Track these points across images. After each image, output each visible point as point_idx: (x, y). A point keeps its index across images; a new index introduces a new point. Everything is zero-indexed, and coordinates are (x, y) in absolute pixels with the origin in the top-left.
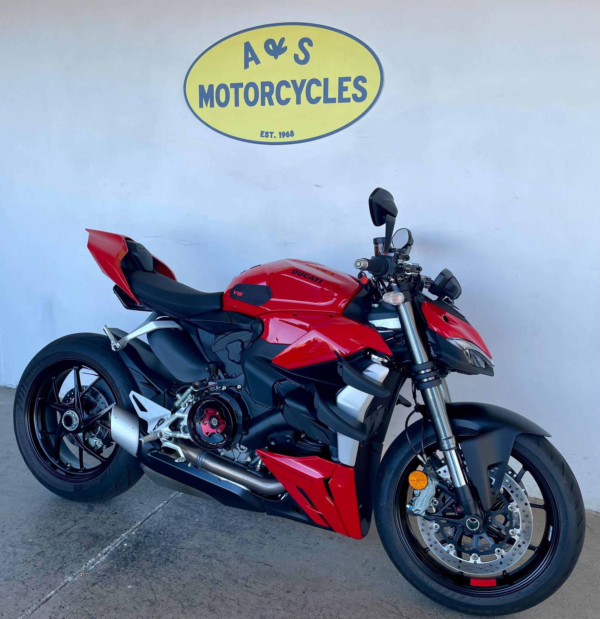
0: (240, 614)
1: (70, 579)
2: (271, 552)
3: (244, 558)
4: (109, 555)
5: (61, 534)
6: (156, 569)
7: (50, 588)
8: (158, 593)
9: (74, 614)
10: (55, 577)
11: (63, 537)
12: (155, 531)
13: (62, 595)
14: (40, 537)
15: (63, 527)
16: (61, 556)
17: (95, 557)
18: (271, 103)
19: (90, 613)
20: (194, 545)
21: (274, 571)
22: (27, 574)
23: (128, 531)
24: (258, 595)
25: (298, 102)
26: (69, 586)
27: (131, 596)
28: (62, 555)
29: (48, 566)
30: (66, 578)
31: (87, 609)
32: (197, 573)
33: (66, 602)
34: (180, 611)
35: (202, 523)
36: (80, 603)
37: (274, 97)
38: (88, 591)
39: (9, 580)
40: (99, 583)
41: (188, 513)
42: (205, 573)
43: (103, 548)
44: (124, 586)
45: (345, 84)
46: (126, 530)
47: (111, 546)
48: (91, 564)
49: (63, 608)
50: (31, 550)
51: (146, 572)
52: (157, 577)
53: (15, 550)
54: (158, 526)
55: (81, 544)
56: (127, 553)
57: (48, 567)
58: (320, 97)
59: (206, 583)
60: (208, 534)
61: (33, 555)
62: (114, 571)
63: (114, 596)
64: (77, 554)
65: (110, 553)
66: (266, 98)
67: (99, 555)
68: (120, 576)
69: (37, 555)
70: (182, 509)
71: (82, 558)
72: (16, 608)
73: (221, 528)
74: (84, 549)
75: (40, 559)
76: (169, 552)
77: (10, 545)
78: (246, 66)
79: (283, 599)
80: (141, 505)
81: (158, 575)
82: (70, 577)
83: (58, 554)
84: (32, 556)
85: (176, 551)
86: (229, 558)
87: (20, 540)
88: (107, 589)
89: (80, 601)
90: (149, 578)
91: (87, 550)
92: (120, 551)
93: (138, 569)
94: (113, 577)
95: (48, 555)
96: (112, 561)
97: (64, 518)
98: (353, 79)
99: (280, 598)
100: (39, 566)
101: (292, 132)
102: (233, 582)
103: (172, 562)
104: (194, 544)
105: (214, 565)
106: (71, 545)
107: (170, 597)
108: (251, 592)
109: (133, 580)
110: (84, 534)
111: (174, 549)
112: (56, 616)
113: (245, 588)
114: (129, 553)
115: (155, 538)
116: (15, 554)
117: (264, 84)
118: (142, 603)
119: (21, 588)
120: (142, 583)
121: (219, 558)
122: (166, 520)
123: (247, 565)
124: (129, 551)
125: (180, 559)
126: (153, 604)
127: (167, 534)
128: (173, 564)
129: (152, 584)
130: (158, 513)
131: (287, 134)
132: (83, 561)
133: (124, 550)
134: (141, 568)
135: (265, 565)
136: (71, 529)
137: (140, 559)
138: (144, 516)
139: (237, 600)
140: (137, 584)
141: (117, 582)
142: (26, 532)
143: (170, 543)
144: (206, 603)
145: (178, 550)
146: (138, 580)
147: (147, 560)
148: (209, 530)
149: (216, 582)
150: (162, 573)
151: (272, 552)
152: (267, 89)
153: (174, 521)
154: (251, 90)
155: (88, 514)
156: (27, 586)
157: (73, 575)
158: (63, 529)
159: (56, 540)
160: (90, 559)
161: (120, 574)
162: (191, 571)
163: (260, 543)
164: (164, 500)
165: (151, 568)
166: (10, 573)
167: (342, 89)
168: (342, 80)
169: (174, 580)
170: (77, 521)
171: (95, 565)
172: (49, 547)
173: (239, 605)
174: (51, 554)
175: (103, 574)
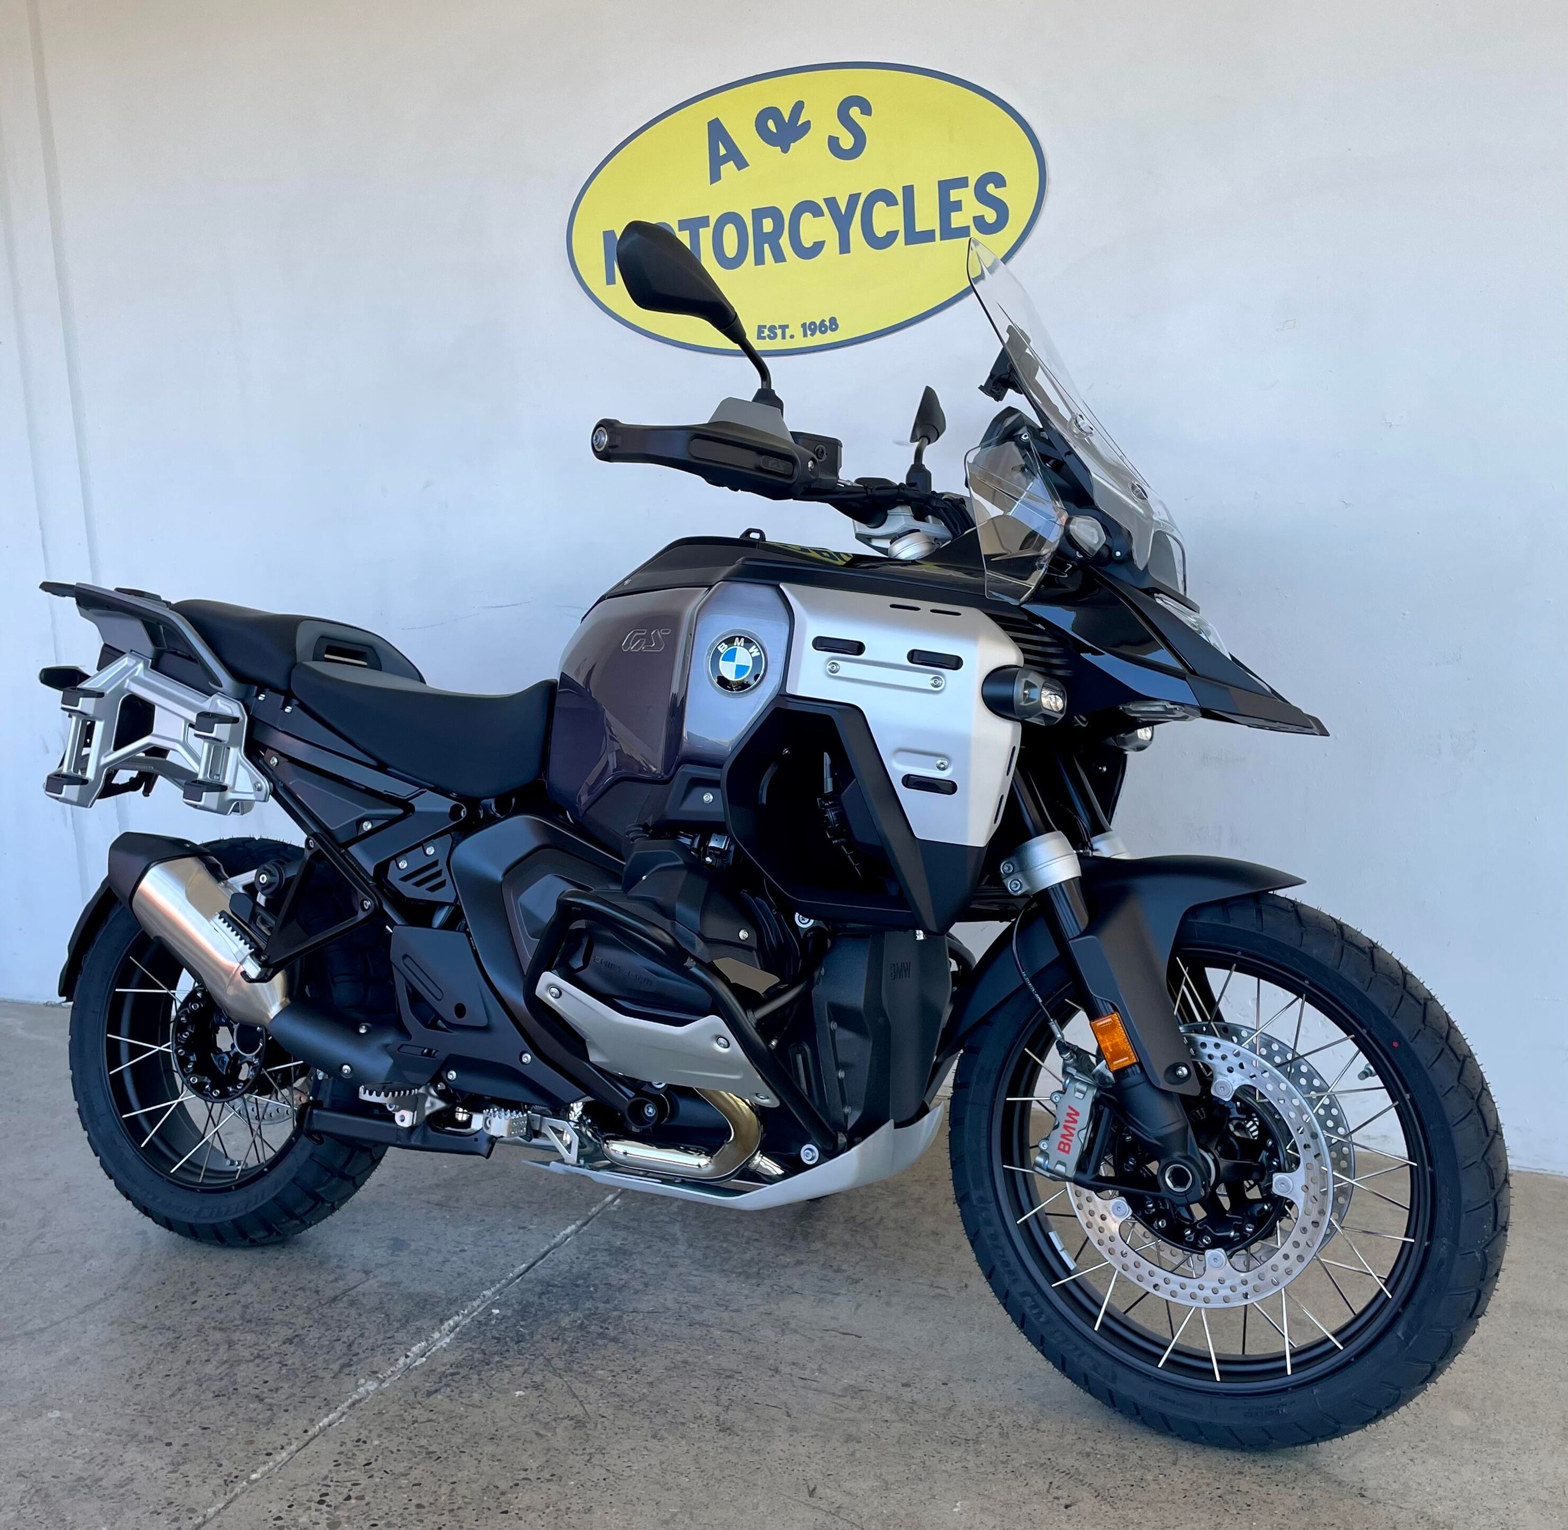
0: (795, 1434)
1: (372, 1386)
2: (853, 1309)
3: (788, 1323)
4: (458, 1333)
5: (335, 1299)
6: (577, 1355)
7: (326, 1405)
8: (589, 1403)
9: (392, 1452)
10: (335, 1384)
11: (341, 1305)
12: (564, 1281)
13: (359, 1418)
14: (287, 1307)
15: (338, 1285)
16: (344, 1342)
17: (427, 1340)
18: (779, 257)
19: (431, 1449)
20: (663, 1304)
21: (866, 1346)
22: (266, 1382)
23: (498, 1285)
24: (834, 1394)
25: (845, 247)
26: (372, 1399)
27: (525, 1412)
28: (344, 1339)
29: (315, 1362)
30: (362, 1385)
31: (424, 1442)
32: (679, 1358)
33: (370, 1431)
34: (649, 1435)
35: (676, 1260)
36: (404, 1431)
37: (785, 241)
38: (419, 1406)
39: (224, 1395)
40: (442, 1390)
41: (638, 1241)
42: (699, 1358)
43: (442, 1322)
44: (506, 1391)
45: (955, 195)
46: (493, 1283)
47: (461, 1317)
48: (417, 1355)
49: (365, 1442)
50: (269, 1335)
51: (553, 1362)
52: (581, 1370)
53: (228, 1336)
54: (569, 1271)
55: (387, 1315)
56: (502, 1327)
57: (315, 1365)
58: (897, 232)
59: (704, 1378)
60: (696, 1281)
61: (276, 1345)
62: (477, 1364)
63: (484, 1413)
64: (381, 1336)
65: (461, 1331)
66: (766, 246)
67: (436, 1335)
68: (493, 1372)
69: (284, 1343)
70: (623, 1234)
71: (395, 1343)
72: (251, 1448)
73: (726, 1267)
74: (397, 1325)
75: (292, 1350)
76: (604, 1321)
77: (214, 1328)
78: (715, 176)
79: (896, 1399)
80: (521, 1231)
81: (585, 1368)
82: (370, 1383)
83: (335, 1338)
84: (273, 1346)
85: (620, 1317)
86: (752, 1326)
87: (238, 1317)
88: (464, 1401)
89: (403, 1428)
90: (563, 1373)
91: (403, 1326)
92: (486, 1324)
93: (533, 1357)
94: (476, 1376)
95: (312, 1343)
96: (469, 1345)
97: (339, 1267)
98: (972, 183)
99: (889, 1398)
100: (293, 1364)
101: (833, 320)
102: (770, 1373)
103: (615, 1340)
104: (663, 1301)
105: (717, 1341)
106: (363, 1319)
107: (620, 1408)
108: (815, 1390)
109: (526, 1379)
110: (393, 1296)
111: (616, 1313)
112: (351, 1461)
113: (801, 1383)
114: (507, 1328)
115: (568, 1295)
116: (231, 1344)
117: (759, 214)
118: (553, 1423)
119: (255, 1410)
120: (547, 1385)
121: (728, 1327)
122: (588, 1258)
123: (798, 1337)
124: (506, 1322)
125: (633, 1333)
126: (579, 1424)
127: (594, 1285)
128: (616, 1343)
129: (573, 1386)
130: (567, 1245)
131: (822, 328)
132: (398, 1350)
133: (493, 1322)
134: (542, 1355)
135: (842, 1336)
136: (359, 1289)
137: (535, 1338)
138: (532, 1254)
139: (783, 1407)
140: (537, 1387)
141: (488, 1385)
142: (250, 1301)
143: (604, 1303)
144: (710, 1416)
145: (625, 1316)
146: (538, 1378)
147: (553, 1339)
148: (694, 1272)
149: (728, 1373)
150: (592, 1362)
151: (857, 1309)
152: (768, 225)
153: (607, 1259)
154: (730, 233)
155: (397, 1256)
156: (270, 1405)
157: (378, 1378)
158: (339, 1288)
159: (326, 1310)
160: (414, 1345)
161: (492, 1369)
162: (664, 1355)
163: (825, 1292)
164: (577, 1219)
165: (564, 1354)
166: (223, 1383)
167: (948, 207)
168: (945, 187)
169: (624, 1375)
170: (371, 1272)
171: (428, 1354)
172: (310, 1326)
173: (789, 1416)
174: (319, 1338)
175: (452, 1371)
